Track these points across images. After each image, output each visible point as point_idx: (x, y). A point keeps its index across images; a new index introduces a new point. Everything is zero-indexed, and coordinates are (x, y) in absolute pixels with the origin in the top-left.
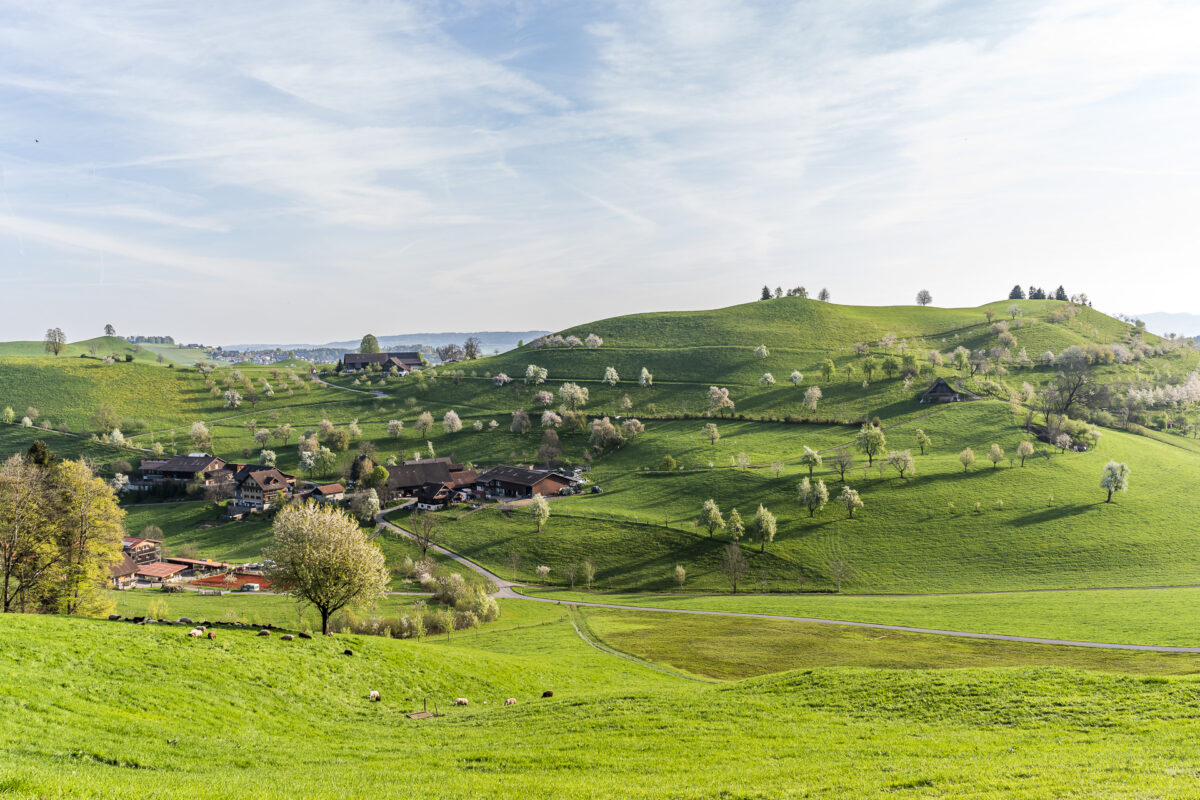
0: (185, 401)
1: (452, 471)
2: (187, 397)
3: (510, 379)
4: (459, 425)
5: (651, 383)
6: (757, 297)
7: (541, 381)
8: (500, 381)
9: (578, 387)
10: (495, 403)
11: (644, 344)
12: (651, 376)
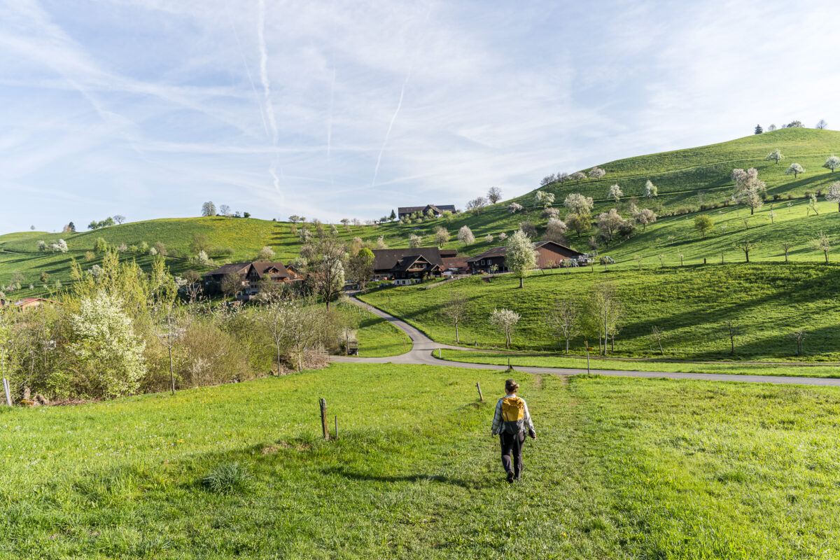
0: (272, 239)
1: (443, 256)
2: (275, 236)
3: (521, 207)
4: (472, 240)
5: (656, 194)
6: (752, 133)
7: (549, 204)
8: (513, 208)
9: (583, 197)
10: (508, 224)
11: (645, 172)
12: (656, 188)
